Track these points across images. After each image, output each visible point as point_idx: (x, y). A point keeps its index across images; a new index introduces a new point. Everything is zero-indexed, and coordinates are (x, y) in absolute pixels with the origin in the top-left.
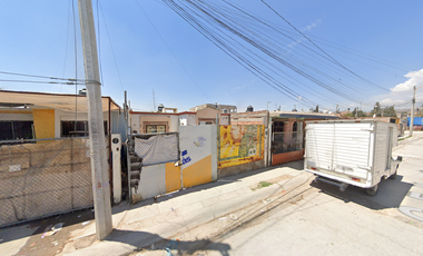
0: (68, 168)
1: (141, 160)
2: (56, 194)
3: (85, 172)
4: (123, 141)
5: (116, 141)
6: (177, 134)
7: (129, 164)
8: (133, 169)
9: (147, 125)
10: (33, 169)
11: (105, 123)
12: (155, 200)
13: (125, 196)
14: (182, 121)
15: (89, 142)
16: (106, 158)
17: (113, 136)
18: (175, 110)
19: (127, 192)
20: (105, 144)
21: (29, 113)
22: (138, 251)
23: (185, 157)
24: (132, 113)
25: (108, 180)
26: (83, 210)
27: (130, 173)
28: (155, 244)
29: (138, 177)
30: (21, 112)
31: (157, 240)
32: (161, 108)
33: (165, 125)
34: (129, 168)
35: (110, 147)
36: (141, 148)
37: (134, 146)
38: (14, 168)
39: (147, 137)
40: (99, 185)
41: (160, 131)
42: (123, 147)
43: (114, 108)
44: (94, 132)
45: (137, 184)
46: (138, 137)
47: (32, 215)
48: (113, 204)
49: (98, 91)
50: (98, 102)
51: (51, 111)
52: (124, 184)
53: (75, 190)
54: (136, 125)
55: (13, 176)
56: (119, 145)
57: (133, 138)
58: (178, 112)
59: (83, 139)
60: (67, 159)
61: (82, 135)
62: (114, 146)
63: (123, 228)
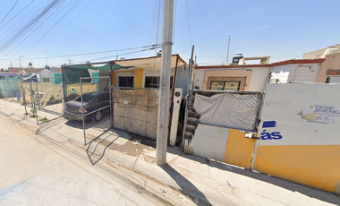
0: (146, 108)
1: (198, 117)
2: (140, 123)
3: (154, 114)
4: (184, 95)
5: (178, 94)
6: (260, 96)
7: (186, 118)
8: (189, 123)
9: (212, 81)
10: (132, 104)
11: (172, 79)
12: (207, 161)
13: (179, 143)
14: (275, 76)
15: (159, 92)
16: (168, 107)
17: (176, 90)
18: (264, 59)
19: (181, 141)
20: (169, 96)
21: (132, 72)
22: (182, 193)
23: (270, 130)
24: (197, 67)
25: (167, 125)
26: (151, 139)
27: (185, 125)
28: (200, 200)
29: (193, 132)
30: (130, 71)
31: (202, 199)
32: (236, 59)
33: (240, 82)
34: (185, 121)
35: (172, 99)
36: (200, 104)
37: (193, 101)
38: (126, 102)
39: (210, 95)
40: (161, 127)
41: (230, 88)
42: (183, 100)
43: (180, 64)
44: (163, 85)
45: (191, 138)
46: (199, 93)
47: (130, 130)
48: (168, 145)
49: (170, 50)
50: (169, 60)
51: (141, 70)
52: (179, 133)
53: (148, 124)
54: (199, 80)
55: (125, 106)
56: (180, 99)
57: (194, 93)
58: (270, 62)
59: (156, 90)
60: (146, 103)
61: (155, 87)
62: (176, 99)
63: (173, 167)
